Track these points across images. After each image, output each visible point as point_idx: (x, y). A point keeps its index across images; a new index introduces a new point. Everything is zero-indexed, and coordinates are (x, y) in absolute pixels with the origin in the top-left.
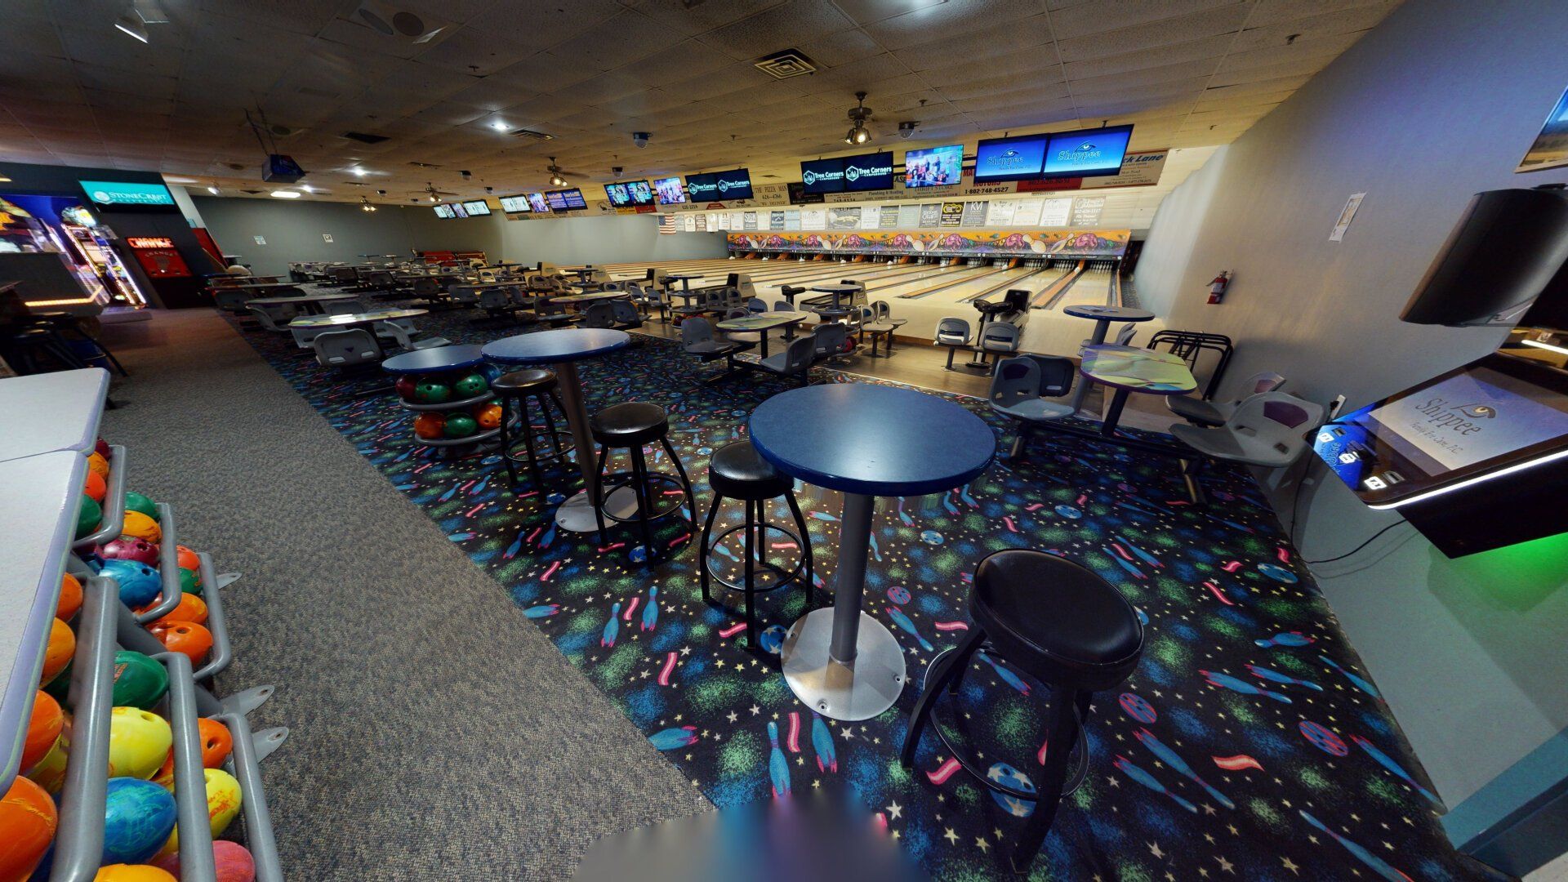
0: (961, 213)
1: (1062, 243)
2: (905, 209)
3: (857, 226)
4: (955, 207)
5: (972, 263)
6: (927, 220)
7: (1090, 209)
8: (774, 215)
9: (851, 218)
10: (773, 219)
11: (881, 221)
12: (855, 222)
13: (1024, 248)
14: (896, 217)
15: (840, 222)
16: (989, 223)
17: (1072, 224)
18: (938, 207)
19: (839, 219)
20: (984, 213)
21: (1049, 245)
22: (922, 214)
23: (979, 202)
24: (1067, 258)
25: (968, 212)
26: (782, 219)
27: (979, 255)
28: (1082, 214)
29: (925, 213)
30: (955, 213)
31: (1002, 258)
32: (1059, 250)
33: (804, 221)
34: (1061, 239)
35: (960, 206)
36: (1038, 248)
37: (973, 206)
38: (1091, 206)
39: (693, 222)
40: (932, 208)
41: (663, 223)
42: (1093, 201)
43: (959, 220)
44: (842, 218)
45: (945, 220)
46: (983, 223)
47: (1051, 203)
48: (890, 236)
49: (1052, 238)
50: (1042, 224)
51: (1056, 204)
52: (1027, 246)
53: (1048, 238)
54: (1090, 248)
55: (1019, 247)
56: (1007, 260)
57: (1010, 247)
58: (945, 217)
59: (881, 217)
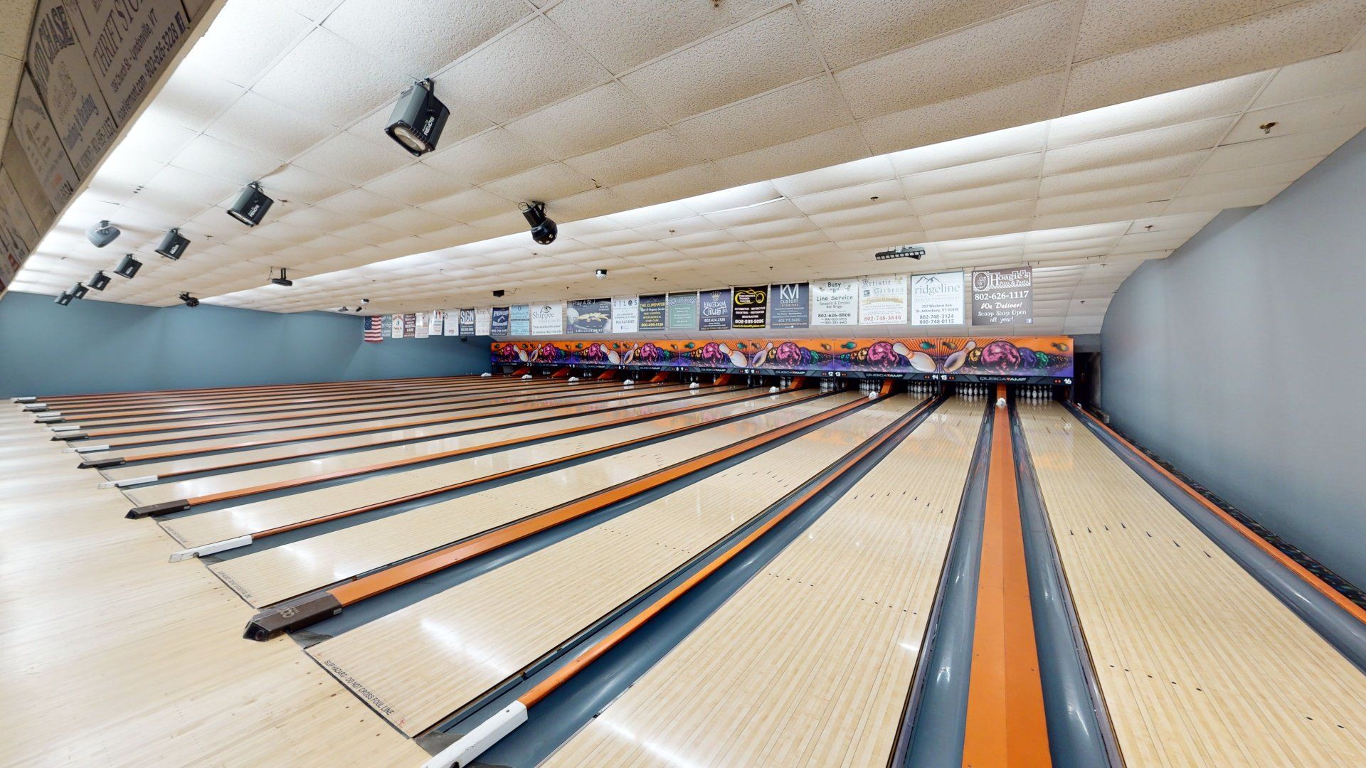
0: (764, 304)
1: (961, 357)
2: (675, 300)
3: (607, 327)
4: (754, 294)
5: (825, 385)
6: (711, 317)
7: (1007, 291)
8: (497, 313)
9: (597, 316)
10: (495, 319)
11: (641, 321)
12: (604, 321)
13: (899, 364)
14: (663, 313)
15: (583, 323)
16: (816, 321)
17: (976, 319)
18: (725, 295)
19: (583, 317)
20: (805, 302)
21: (939, 359)
22: (702, 308)
23: (792, 286)
24: (976, 380)
25: (776, 302)
26: (507, 318)
27: (831, 374)
28: (991, 301)
29: (707, 305)
30: (756, 305)
31: (867, 378)
32: (956, 366)
33: (535, 322)
34: (956, 350)
35: (762, 293)
36: (922, 364)
37: (782, 292)
38: (1007, 286)
39: (401, 323)
40: (716, 296)
41: (369, 327)
42: (1006, 277)
43: (763, 316)
44: (586, 317)
45: (739, 317)
46: (805, 321)
47: (923, 283)
48: (698, 345)
49: (940, 348)
50: (916, 322)
51: (935, 284)
52: (903, 361)
53: (938, 347)
54: (1010, 364)
55: (891, 363)
56: (878, 381)
57: (877, 363)
58: (740, 311)
59: (641, 314)
